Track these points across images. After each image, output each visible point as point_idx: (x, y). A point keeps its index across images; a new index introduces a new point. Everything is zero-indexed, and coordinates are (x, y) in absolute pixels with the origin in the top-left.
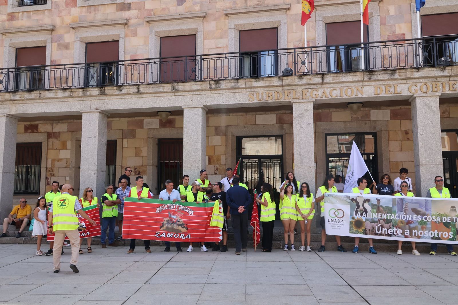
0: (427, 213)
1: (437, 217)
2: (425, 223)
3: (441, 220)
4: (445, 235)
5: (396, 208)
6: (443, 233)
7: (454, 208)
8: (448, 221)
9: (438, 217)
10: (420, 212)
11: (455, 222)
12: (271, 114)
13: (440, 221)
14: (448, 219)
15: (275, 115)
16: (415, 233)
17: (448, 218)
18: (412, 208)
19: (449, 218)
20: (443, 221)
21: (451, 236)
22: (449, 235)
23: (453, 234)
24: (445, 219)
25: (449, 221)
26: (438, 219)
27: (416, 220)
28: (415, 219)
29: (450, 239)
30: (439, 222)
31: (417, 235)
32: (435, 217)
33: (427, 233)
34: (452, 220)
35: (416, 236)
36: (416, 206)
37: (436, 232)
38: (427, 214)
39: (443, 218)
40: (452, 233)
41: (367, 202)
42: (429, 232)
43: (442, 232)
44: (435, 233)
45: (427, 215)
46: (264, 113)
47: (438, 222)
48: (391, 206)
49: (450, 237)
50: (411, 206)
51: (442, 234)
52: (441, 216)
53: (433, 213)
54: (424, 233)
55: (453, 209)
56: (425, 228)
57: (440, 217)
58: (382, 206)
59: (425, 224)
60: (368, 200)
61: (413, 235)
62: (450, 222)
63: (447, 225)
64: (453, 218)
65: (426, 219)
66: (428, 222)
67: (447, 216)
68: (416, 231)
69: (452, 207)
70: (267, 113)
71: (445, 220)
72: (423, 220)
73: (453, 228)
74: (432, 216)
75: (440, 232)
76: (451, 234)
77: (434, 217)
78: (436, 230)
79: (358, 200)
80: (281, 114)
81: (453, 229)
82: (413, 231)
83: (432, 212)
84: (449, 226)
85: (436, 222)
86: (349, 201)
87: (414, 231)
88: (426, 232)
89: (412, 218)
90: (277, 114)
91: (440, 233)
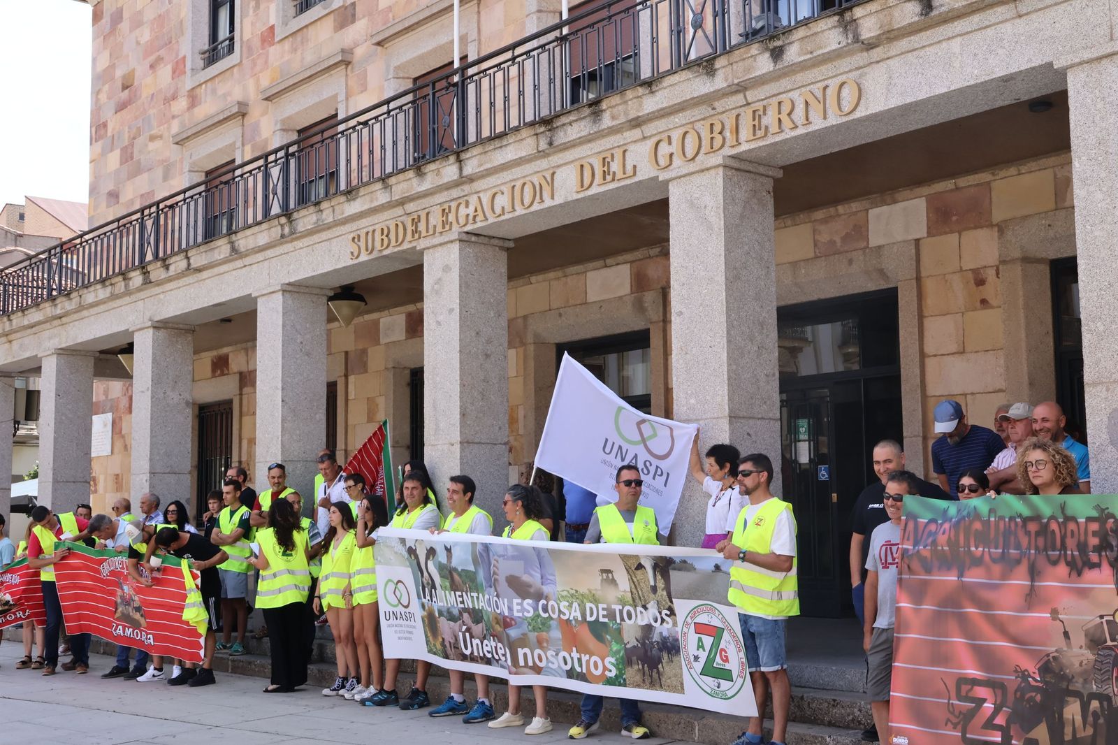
0: (546, 589)
1: (570, 605)
2: (545, 624)
3: (583, 615)
4: (596, 665)
5: (481, 576)
6: (590, 657)
7: (610, 575)
8: (601, 620)
9: (575, 605)
10: (530, 586)
11: (618, 621)
12: (618, 264)
13: (580, 618)
14: (602, 613)
15: (628, 265)
16: (525, 655)
17: (601, 606)
18: (508, 574)
19: (603, 609)
20: (589, 619)
21: (610, 671)
22: (605, 668)
23: (615, 662)
24: (591, 609)
25: (604, 616)
26: (575, 611)
27: (520, 615)
28: (518, 611)
29: (610, 682)
30: (576, 620)
31: (530, 663)
32: (567, 604)
33: (552, 656)
34: (611, 615)
35: (531, 668)
36: (516, 569)
37: (575, 655)
38: (545, 594)
39: (588, 605)
40: (613, 660)
41: (431, 558)
42: (557, 655)
43: (587, 656)
44: (572, 659)
45: (547, 598)
46: (601, 263)
47: (573, 622)
48: (472, 568)
49: (608, 674)
50: (504, 569)
51: (588, 662)
52: (583, 602)
53: (562, 589)
54: (547, 658)
55: (608, 577)
56: (547, 642)
57: (579, 605)
58: (455, 570)
59: (545, 628)
60: (431, 552)
61: (522, 663)
62: (606, 620)
63: (597, 629)
64: (613, 607)
65: (545, 610)
66: (552, 622)
67: (596, 601)
68: (527, 650)
69: (603, 571)
70: (609, 261)
71: (591, 615)
72: (539, 616)
73: (617, 643)
74: (558, 600)
75: (583, 655)
76: (610, 665)
77: (564, 604)
78: (574, 649)
79: (418, 552)
80: (640, 260)
81: (615, 647)
82: (519, 650)
83: (559, 588)
84: (603, 634)
85: (568, 621)
86: (406, 555)
87: (521, 652)
88: (550, 653)
89: (510, 609)
90: (631, 262)
91: (585, 658)
